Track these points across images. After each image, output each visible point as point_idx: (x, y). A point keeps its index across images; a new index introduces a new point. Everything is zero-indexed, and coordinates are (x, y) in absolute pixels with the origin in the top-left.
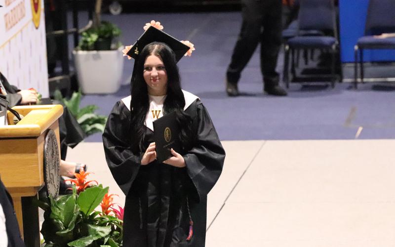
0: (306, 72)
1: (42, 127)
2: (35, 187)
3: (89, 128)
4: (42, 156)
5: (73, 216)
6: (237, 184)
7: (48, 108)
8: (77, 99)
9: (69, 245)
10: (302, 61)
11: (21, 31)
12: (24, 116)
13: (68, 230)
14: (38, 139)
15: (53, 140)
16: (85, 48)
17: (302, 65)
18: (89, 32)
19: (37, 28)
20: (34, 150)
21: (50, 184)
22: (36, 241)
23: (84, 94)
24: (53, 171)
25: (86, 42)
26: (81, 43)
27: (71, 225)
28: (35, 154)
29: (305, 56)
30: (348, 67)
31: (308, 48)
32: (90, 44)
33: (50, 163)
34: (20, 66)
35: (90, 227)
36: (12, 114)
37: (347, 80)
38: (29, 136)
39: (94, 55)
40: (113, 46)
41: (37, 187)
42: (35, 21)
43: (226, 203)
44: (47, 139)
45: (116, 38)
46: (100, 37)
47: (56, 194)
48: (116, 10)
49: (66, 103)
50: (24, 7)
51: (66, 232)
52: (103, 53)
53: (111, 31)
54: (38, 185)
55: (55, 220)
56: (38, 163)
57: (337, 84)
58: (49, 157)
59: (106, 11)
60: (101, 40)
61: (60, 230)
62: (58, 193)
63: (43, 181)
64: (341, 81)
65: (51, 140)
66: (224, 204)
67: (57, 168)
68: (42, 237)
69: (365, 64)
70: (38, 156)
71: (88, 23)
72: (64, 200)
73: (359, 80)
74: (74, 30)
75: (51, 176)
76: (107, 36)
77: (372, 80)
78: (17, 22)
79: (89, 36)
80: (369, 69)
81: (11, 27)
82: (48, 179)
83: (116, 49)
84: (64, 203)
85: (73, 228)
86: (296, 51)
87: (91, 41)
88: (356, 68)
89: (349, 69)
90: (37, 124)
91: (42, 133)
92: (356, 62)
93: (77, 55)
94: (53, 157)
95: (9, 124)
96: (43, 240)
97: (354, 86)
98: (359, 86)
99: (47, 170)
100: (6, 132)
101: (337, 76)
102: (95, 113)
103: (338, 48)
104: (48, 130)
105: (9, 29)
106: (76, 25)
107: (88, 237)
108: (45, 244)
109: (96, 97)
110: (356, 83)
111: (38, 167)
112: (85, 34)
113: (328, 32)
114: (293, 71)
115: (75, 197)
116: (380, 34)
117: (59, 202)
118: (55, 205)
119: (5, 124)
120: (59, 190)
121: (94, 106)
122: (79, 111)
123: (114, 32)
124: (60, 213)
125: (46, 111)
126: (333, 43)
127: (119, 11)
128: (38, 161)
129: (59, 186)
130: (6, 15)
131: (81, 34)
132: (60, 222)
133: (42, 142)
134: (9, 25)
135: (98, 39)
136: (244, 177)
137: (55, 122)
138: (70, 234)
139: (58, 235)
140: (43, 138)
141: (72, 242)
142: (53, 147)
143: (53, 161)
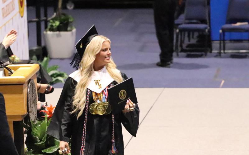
0: (189, 46)
1: (26, 78)
2: (22, 115)
3: (54, 79)
4: (26, 96)
5: (45, 133)
6: (147, 115)
7: (30, 66)
8: (47, 61)
9: (43, 151)
10: (186, 39)
11: (12, 19)
12: (15, 71)
13: (42, 142)
14: (24, 85)
15: (33, 86)
16: (52, 30)
17: (186, 42)
18: (54, 19)
19: (22, 17)
20: (21, 92)
21: (31, 113)
23: (51, 59)
24: (33, 105)
25: (52, 26)
26: (49, 27)
27: (44, 139)
28: (22, 95)
29: (189, 36)
30: (216, 43)
31: (190, 31)
32: (55, 27)
33: (31, 101)
35: (56, 140)
36: (7, 70)
37: (215, 51)
38: (18, 83)
39: (57, 34)
40: (69, 29)
41: (23, 115)
42: (21, 12)
43: (140, 126)
44: (29, 85)
45: (71, 24)
46: (61, 23)
47: (35, 119)
48: (70, 7)
50: (14, 4)
51: (40, 143)
52: (62, 33)
53: (67, 19)
54: (22, 114)
55: (34, 136)
56: (24, 101)
57: (208, 54)
58: (30, 96)
59: (64, 7)
60: (61, 25)
61: (37, 142)
62: (36, 119)
63: (27, 112)
64: (211, 52)
67: (35, 103)
68: (25, 146)
69: (226, 42)
71: (53, 14)
72: (40, 124)
73: (222, 51)
74: (44, 18)
75: (32, 109)
76: (65, 22)
77: (230, 51)
78: (9, 13)
79: (54, 22)
80: (228, 44)
81: (6, 16)
82: (30, 110)
83: (70, 31)
84: (40, 125)
85: (45, 141)
86: (183, 33)
87: (56, 25)
88: (220, 43)
89: (216, 44)
90: (23, 76)
91: (26, 82)
92: (220, 40)
93: (46, 34)
94: (33, 97)
95: (5, 76)
96: (26, 148)
97: (219, 55)
98: (222, 55)
99: (29, 105)
100: (4, 81)
101: (209, 49)
102: (58, 70)
103: (209, 31)
104: (30, 80)
105: (5, 17)
106: (46, 15)
107: (54, 147)
108: (28, 150)
109: (58, 60)
110: (220, 53)
111: (23, 102)
112: (51, 21)
113: (203, 21)
114: (181, 46)
115: (46, 121)
116: (235, 23)
117: (36, 125)
118: (34, 126)
119: (3, 76)
120: (36, 117)
121: (57, 66)
122: (47, 69)
123: (70, 20)
124: (37, 132)
125: (30, 68)
126: (206, 28)
127: (72, 7)
128: (24, 99)
129: (36, 115)
130: (3, 9)
131: (49, 21)
132: (37, 137)
133: (26, 87)
134: (5, 15)
135: (59, 24)
136: (151, 110)
137: (34, 75)
138: (43, 145)
139: (36, 145)
140: (27, 85)
141: (45, 150)
142: (33, 90)
143: (33, 99)
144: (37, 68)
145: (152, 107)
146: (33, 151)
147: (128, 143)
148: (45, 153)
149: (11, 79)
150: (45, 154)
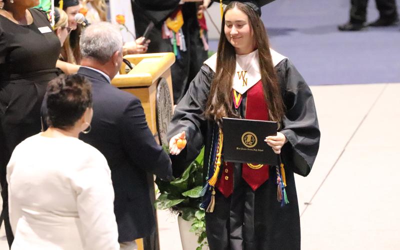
1: (154, 77)
4: (155, 105)
6: (357, 129)
7: (160, 57)
9: (184, 194)
12: (136, 65)
13: (182, 180)
14: (151, 87)
15: (165, 89)
20: (147, 101)
22: (150, 191)
24: (165, 120)
27: (187, 172)
28: (148, 104)
36: (123, 63)
38: (141, 85)
43: (346, 149)
51: (180, 182)
58: (161, 107)
63: (156, 130)
65: (163, 88)
66: (344, 150)
68: (156, 187)
70: (150, 105)
75: (164, 126)
82: (161, 128)
85: (187, 178)
90: (149, 73)
91: (153, 81)
94: (165, 106)
95: (121, 73)
96: (157, 190)
99: (160, 119)
100: (118, 82)
108: (160, 194)
111: (151, 116)
128: (151, 110)
133: (152, 92)
137: (166, 71)
138: (185, 184)
139: (172, 185)
140: (155, 87)
141: (187, 192)
142: (165, 95)
143: (166, 110)
145: (366, 116)
146: (168, 195)
147: (327, 176)
148: (188, 197)
149: (129, 78)
150: (188, 199)
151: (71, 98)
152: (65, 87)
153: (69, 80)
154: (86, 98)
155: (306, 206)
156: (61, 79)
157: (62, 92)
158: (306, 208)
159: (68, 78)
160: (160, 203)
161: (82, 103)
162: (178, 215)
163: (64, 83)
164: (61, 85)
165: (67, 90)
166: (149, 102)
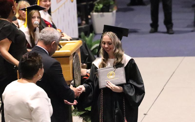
1: (72, 52)
4: (72, 66)
7: (75, 42)
8: (92, 37)
11: (64, 3)
12: (63, 46)
14: (70, 58)
15: (77, 58)
16: (97, 11)
18: (99, 3)
19: (72, 2)
20: (68, 63)
21: (76, 79)
23: (95, 34)
24: (77, 73)
25: (97, 8)
26: (95, 9)
28: (69, 65)
32: (99, 9)
33: (76, 69)
34: (64, 21)
38: (66, 56)
39: (101, 15)
40: (110, 10)
43: (164, 88)
44: (74, 57)
45: (112, 6)
46: (104, 5)
49: (87, 39)
52: (105, 14)
53: (109, 3)
54: (69, 80)
56: (70, 70)
62: (80, 84)
63: (72, 78)
65: (76, 58)
66: (163, 89)
67: (79, 71)
70: (70, 65)
75: (77, 75)
76: (107, 5)
79: (98, 5)
81: (59, 2)
82: (75, 77)
83: (111, 12)
90: (69, 50)
91: (71, 55)
93: (93, 15)
94: (77, 66)
96: (73, 107)
99: (75, 72)
104: (75, 53)
108: (74, 109)
112: (96, 4)
120: (80, 82)
122: (93, 42)
123: (111, 3)
125: (74, 44)
128: (70, 68)
129: (80, 80)
135: (103, 7)
136: (173, 75)
137: (78, 49)
140: (72, 57)
141: (87, 108)
142: (77, 61)
143: (78, 68)
144: (80, 44)
145: (174, 72)
147: (155, 101)
148: (87, 110)
149: (60, 53)
151: (31, 64)
152: (28, 59)
153: (30, 55)
154: (39, 64)
155: (145, 115)
156: (26, 55)
157: (27, 61)
158: (145, 116)
159: (30, 54)
160: (74, 113)
161: (37, 66)
162: (83, 119)
163: (27, 57)
164: (26, 58)
165: (29, 61)
166: (69, 64)
